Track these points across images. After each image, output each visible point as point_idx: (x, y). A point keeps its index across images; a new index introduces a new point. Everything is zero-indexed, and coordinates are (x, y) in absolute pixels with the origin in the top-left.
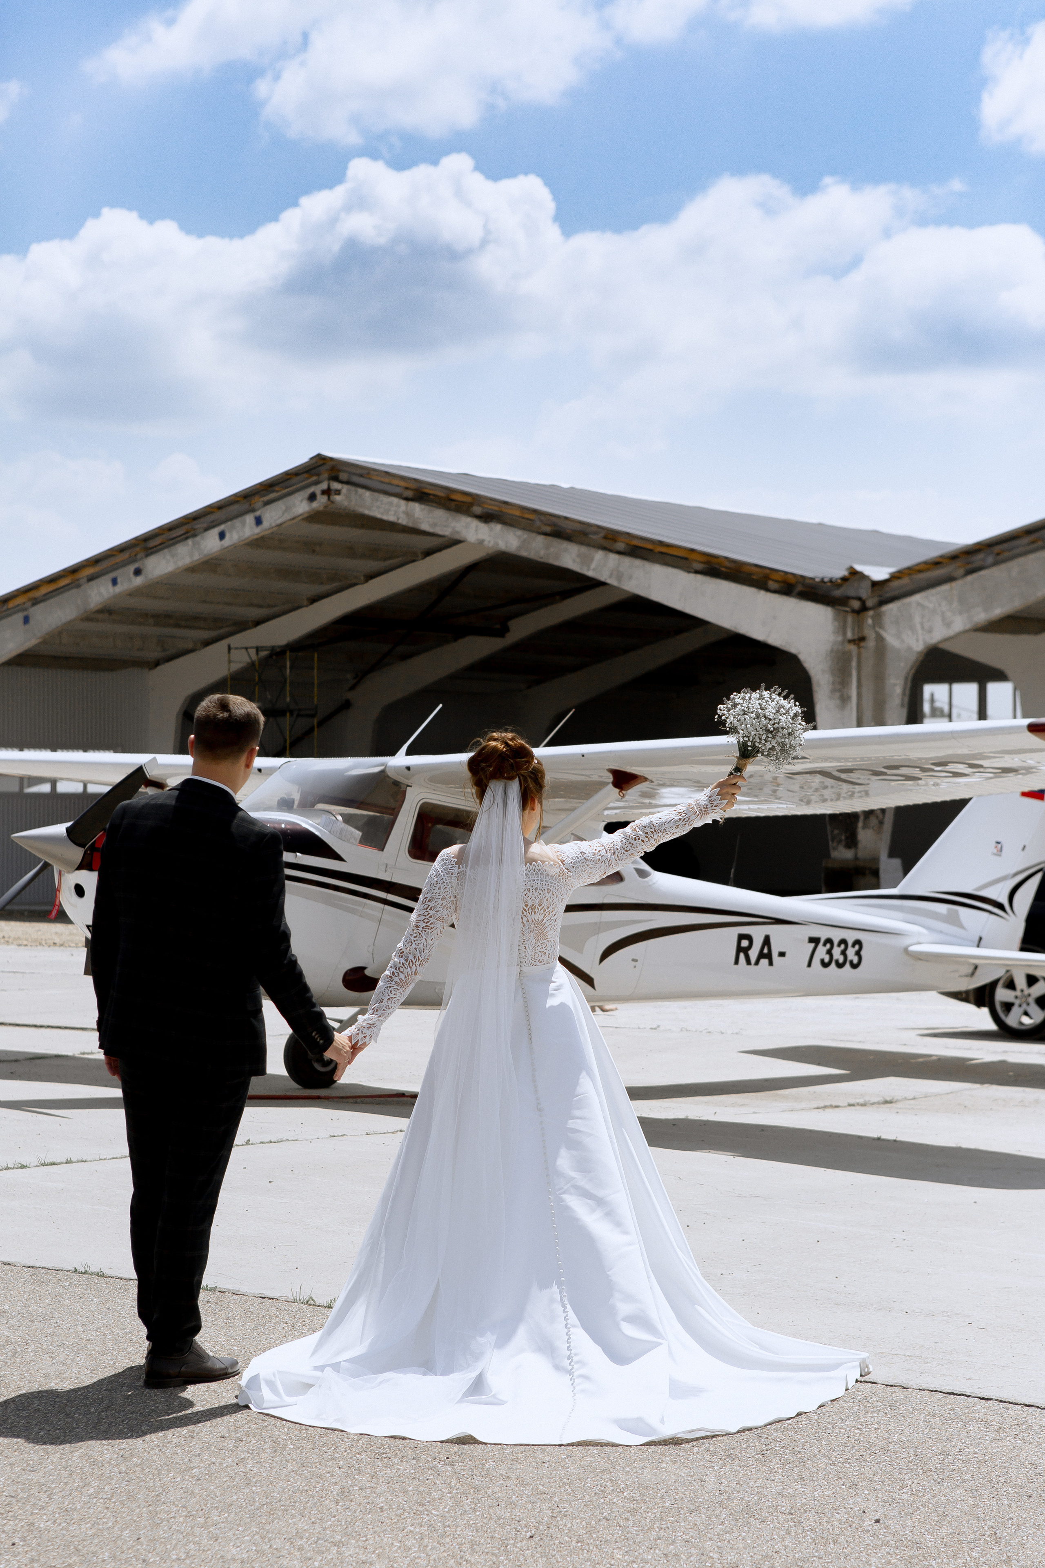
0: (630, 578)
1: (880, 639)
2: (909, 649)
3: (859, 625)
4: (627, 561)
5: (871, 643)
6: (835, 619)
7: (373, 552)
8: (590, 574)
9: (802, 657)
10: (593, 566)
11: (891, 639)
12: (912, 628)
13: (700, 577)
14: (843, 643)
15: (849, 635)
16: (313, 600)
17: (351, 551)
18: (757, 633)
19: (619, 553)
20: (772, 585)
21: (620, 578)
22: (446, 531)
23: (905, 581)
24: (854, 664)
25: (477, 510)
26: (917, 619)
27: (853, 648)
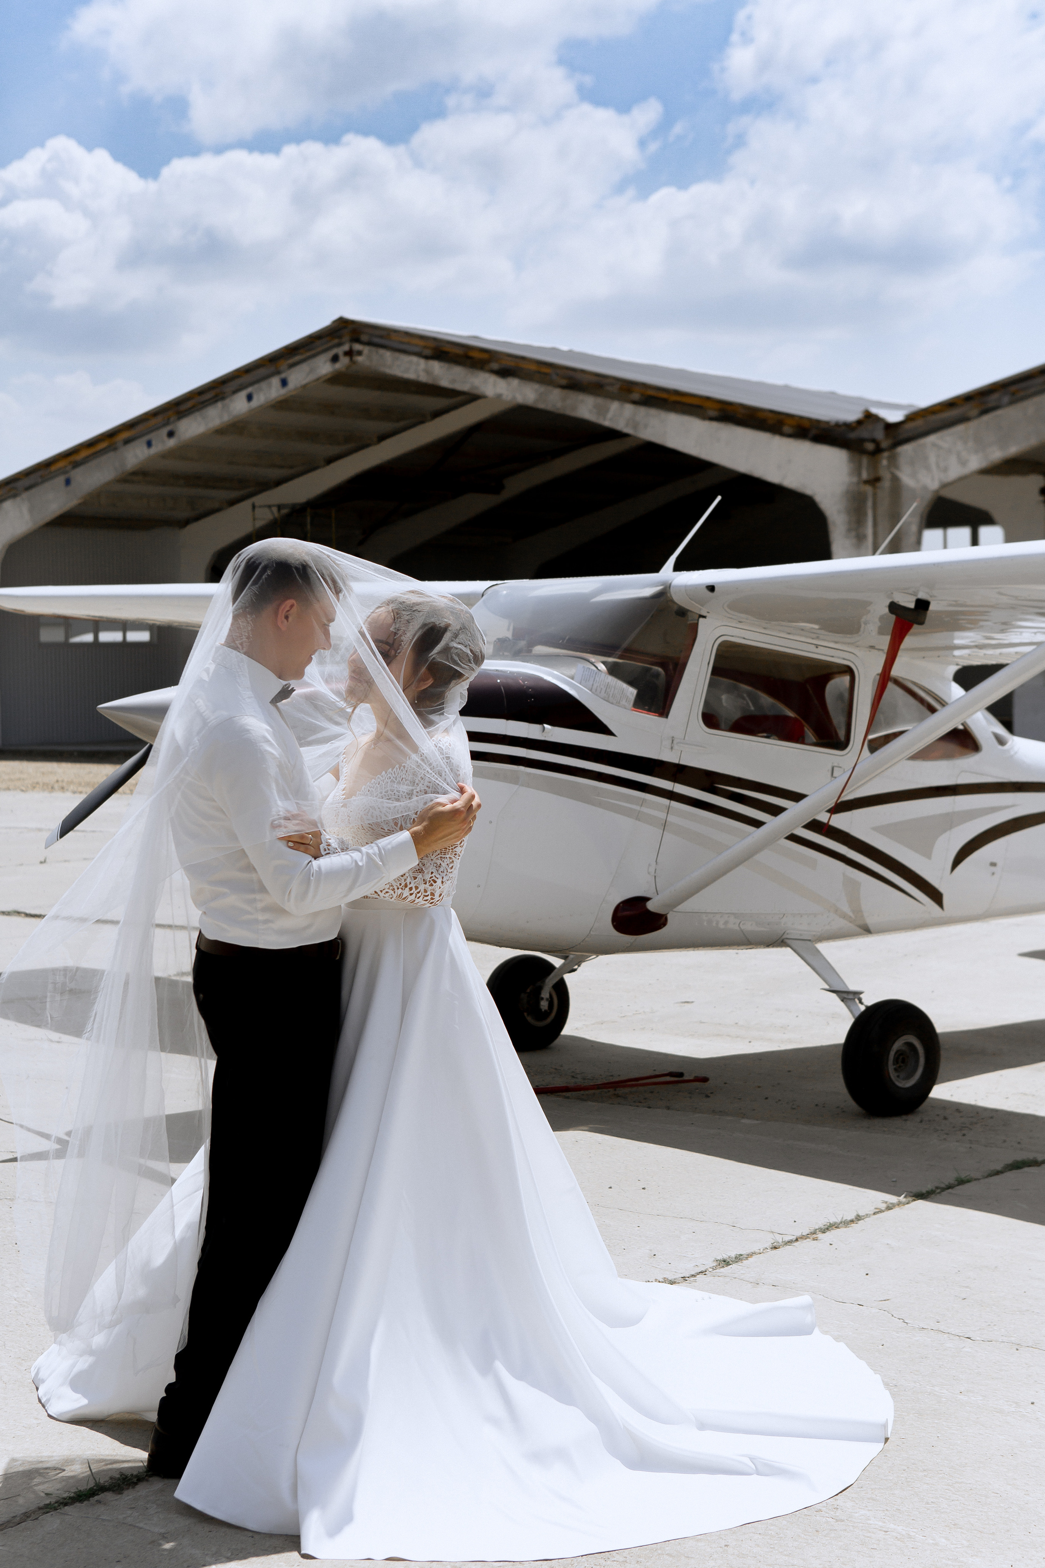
0: (646, 426)
1: (895, 480)
2: (925, 488)
3: (874, 466)
4: (642, 411)
5: (886, 484)
6: (851, 460)
7: (386, 413)
8: (607, 423)
9: (818, 498)
10: (610, 415)
11: (906, 478)
12: (928, 468)
13: (715, 425)
14: (858, 483)
15: (865, 475)
16: (330, 461)
17: (365, 412)
18: (772, 476)
19: (634, 402)
20: (787, 429)
21: (635, 426)
22: (464, 387)
23: (919, 423)
24: (869, 504)
25: (495, 366)
26: (932, 459)
27: (868, 489)
